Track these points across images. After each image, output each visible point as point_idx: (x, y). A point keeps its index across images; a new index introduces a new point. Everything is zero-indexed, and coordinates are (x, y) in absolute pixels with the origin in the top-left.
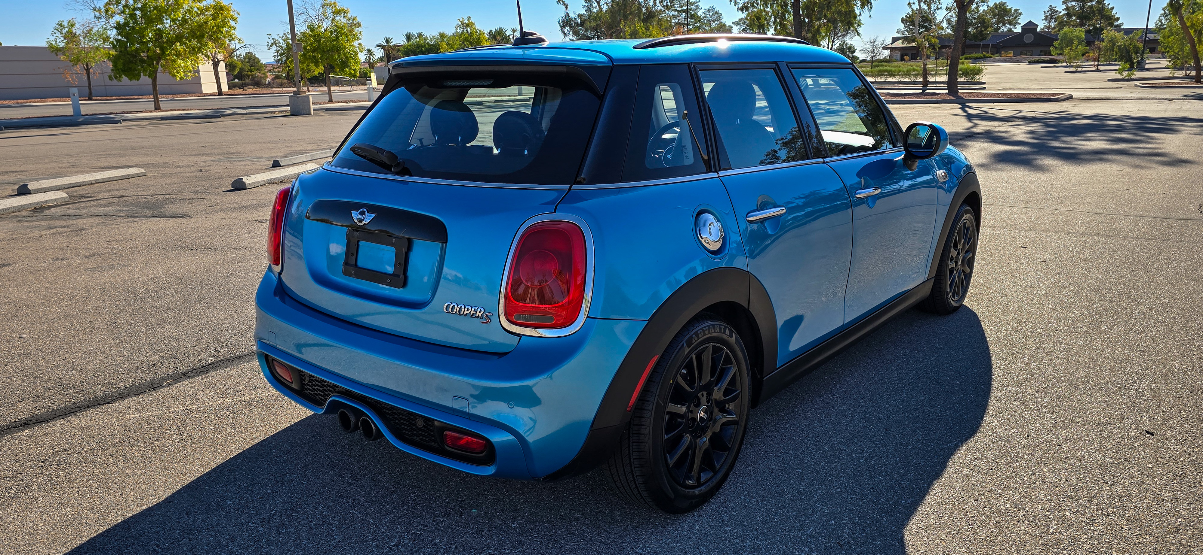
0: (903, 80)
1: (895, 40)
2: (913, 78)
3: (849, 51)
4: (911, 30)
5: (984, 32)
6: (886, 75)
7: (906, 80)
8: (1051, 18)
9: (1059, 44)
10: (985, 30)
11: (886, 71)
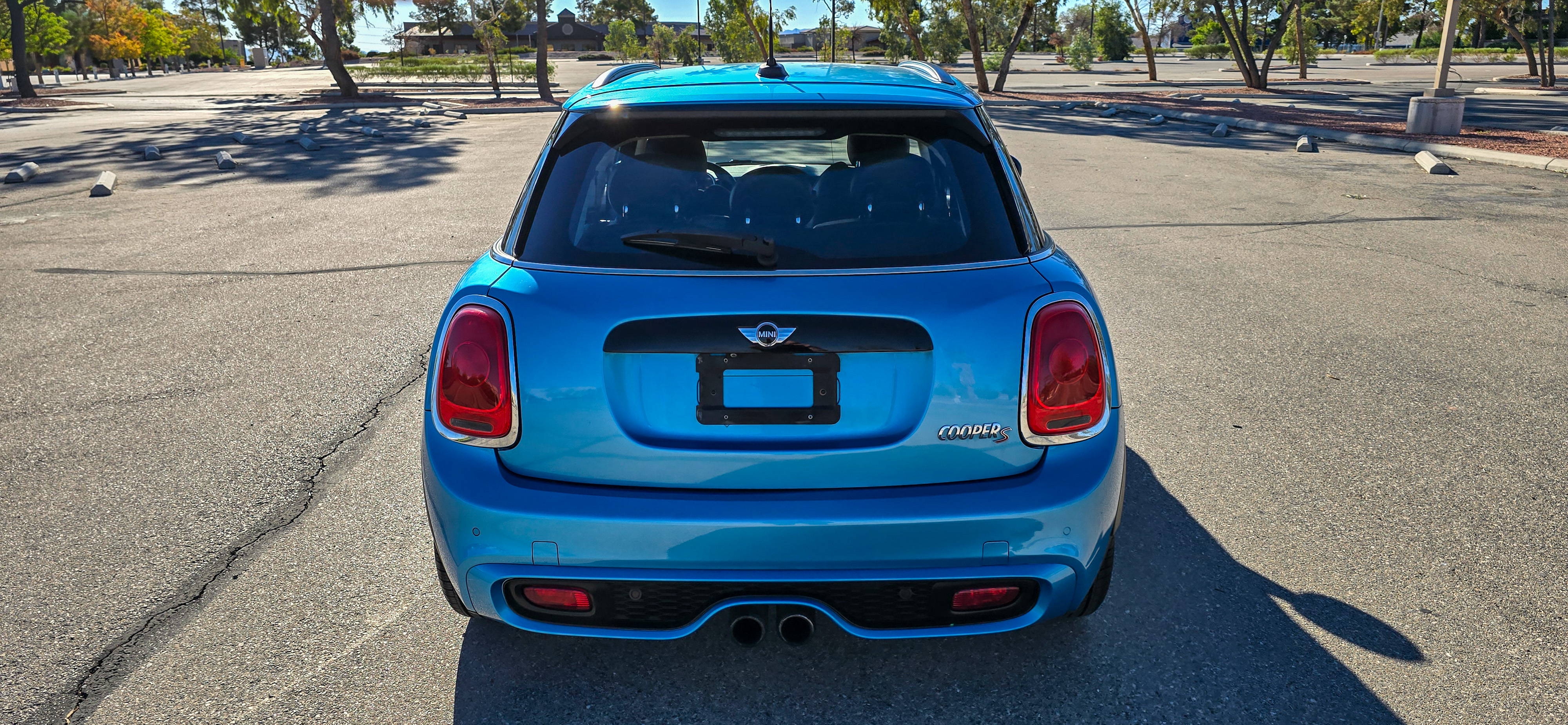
0: (458, 80)
1: (408, 26)
2: (470, 79)
3: (345, 40)
4: (427, 13)
5: (517, 20)
6: (436, 74)
7: (463, 81)
8: (584, 6)
9: (611, 39)
10: (519, 17)
11: (435, 69)
